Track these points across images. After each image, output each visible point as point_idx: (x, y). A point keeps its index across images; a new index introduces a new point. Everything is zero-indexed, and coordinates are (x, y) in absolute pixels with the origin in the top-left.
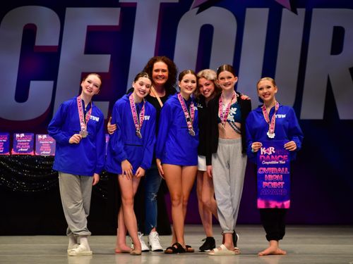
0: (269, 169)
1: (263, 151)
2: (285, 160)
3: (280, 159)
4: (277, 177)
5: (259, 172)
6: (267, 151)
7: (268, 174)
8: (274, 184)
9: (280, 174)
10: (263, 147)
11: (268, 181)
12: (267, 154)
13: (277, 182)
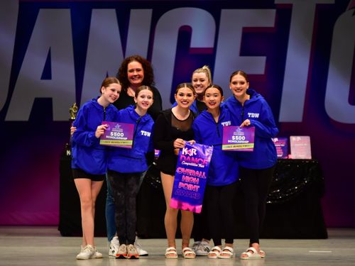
0: (187, 170)
1: (185, 151)
2: (205, 165)
3: (200, 162)
4: (194, 179)
5: (178, 171)
6: (189, 152)
7: (186, 175)
8: (190, 187)
9: (197, 177)
10: (185, 148)
11: (184, 182)
12: (188, 155)
13: (193, 184)
